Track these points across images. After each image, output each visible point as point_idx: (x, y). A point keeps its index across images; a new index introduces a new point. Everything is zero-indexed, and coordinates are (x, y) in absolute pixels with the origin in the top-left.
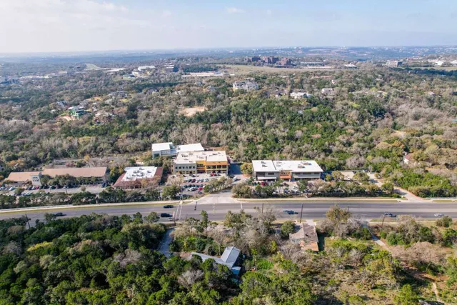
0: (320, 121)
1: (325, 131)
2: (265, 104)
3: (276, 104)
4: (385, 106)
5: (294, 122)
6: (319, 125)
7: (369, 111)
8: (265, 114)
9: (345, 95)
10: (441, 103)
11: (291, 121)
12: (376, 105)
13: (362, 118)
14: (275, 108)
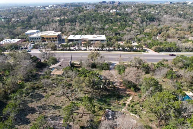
0: (120, 22)
1: (121, 26)
2: (95, 14)
3: (100, 14)
4: (156, 17)
5: (106, 22)
6: (119, 23)
7: (147, 18)
8: (93, 19)
9: (137, 11)
10: (185, 16)
11: (105, 22)
12: (151, 16)
13: (142, 22)
14: (99, 16)
